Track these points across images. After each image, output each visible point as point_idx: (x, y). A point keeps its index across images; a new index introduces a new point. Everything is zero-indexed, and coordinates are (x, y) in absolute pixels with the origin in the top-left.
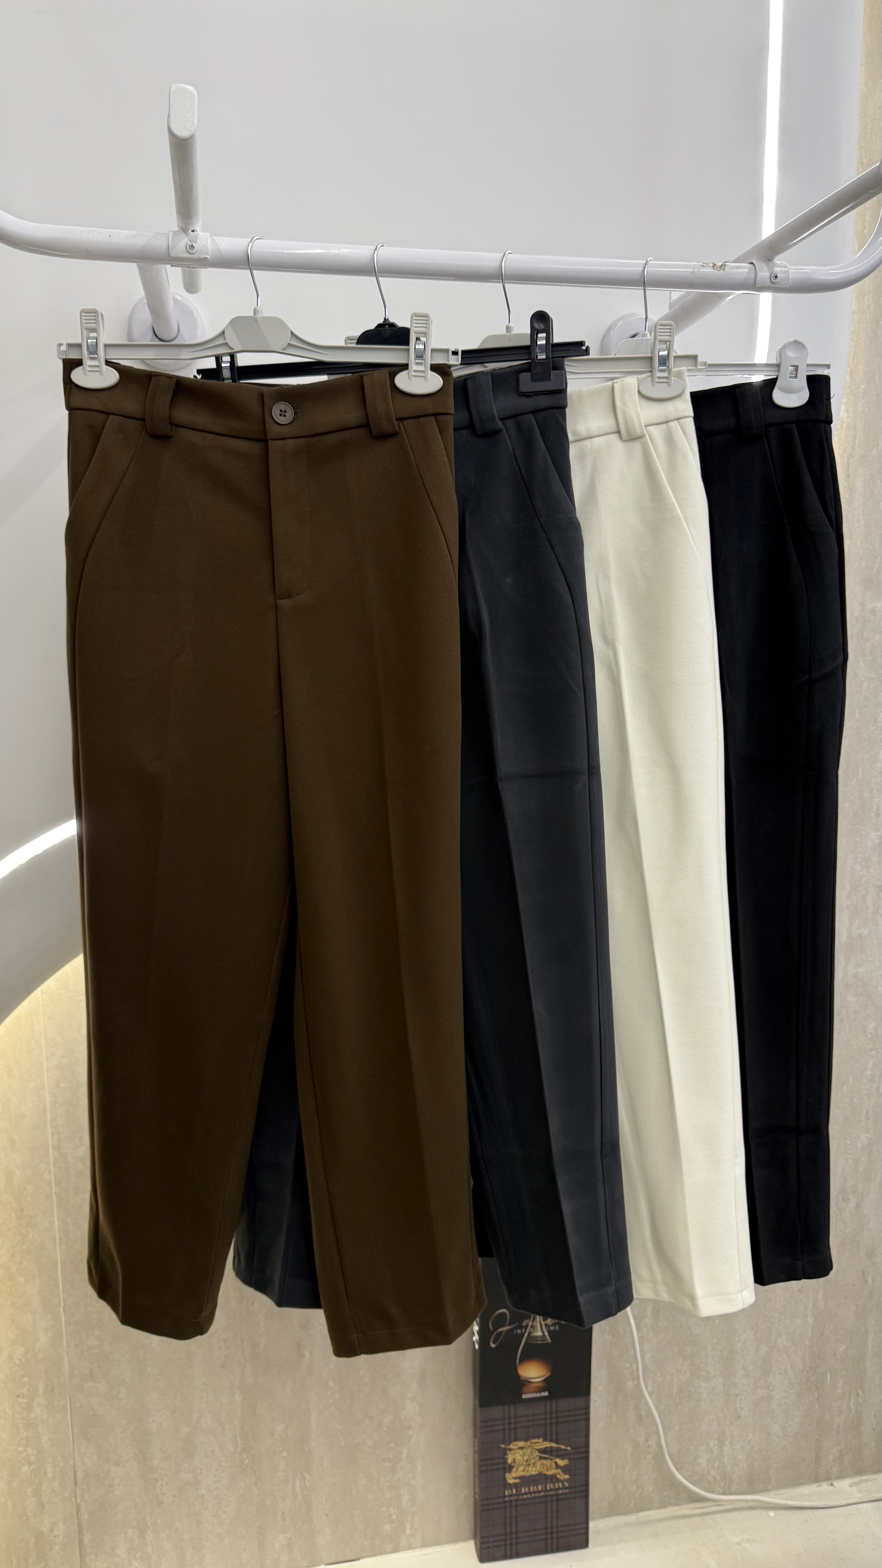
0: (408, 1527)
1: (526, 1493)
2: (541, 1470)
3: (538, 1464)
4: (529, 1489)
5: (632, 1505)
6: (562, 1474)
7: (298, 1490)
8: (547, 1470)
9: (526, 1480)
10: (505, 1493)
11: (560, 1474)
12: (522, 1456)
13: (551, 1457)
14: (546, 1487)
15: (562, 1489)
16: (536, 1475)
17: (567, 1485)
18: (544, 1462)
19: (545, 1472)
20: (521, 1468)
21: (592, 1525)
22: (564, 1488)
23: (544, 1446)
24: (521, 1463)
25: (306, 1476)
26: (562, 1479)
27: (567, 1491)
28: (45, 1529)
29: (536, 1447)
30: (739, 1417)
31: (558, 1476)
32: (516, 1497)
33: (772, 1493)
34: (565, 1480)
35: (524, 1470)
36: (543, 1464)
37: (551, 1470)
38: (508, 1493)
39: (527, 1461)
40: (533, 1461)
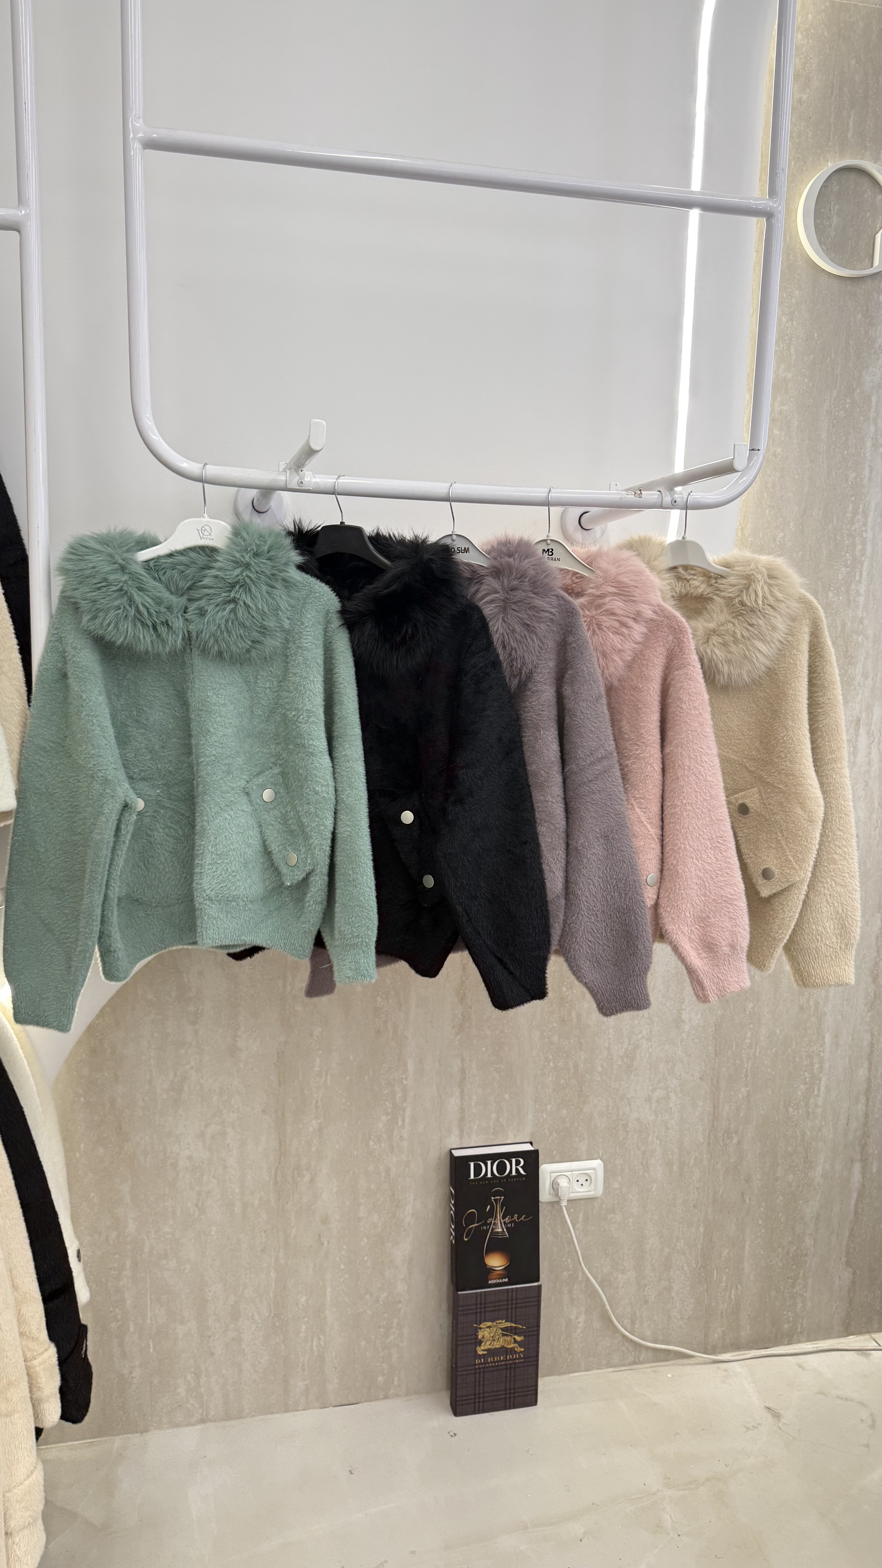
0: (396, 1379)
1: (491, 1363)
4: (494, 1360)
6: (519, 1347)
7: (315, 1348)
8: (508, 1344)
9: (491, 1351)
10: (475, 1362)
11: (517, 1348)
12: (489, 1333)
13: (512, 1335)
14: (507, 1358)
15: (518, 1360)
16: (499, 1348)
17: (522, 1356)
22: (520, 1358)
23: (506, 1326)
24: (488, 1339)
25: (322, 1337)
26: (519, 1351)
27: (522, 1361)
28: (125, 1372)
29: (500, 1327)
30: (646, 1302)
32: (484, 1366)
35: (491, 1344)
36: (505, 1340)
37: (510, 1344)
38: (478, 1362)
39: (493, 1337)
40: (498, 1337)
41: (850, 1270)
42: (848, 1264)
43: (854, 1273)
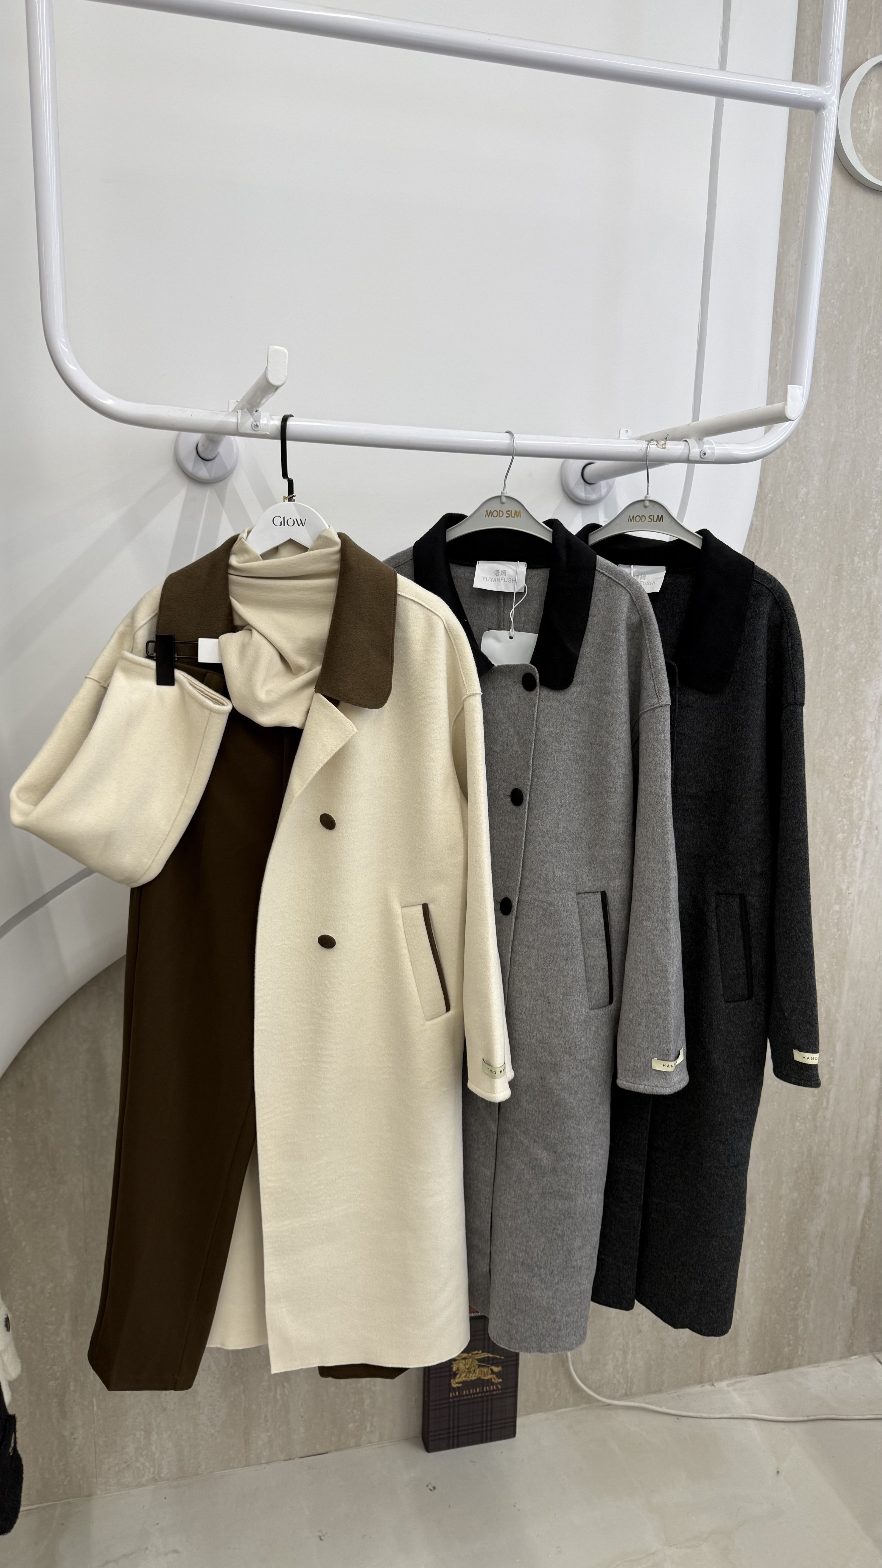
1: (466, 1395)
2: (480, 1376)
3: (478, 1371)
4: (469, 1391)
5: (552, 1404)
6: (496, 1378)
8: (485, 1376)
9: (467, 1384)
10: (450, 1394)
11: (495, 1379)
12: (465, 1365)
13: (489, 1365)
14: (483, 1389)
15: (496, 1390)
16: (476, 1379)
17: (500, 1387)
18: (482, 1369)
19: (482, 1378)
20: (463, 1375)
21: (519, 1421)
22: (498, 1389)
23: (482, 1357)
24: (463, 1371)
25: (286, 1385)
26: (496, 1382)
27: (500, 1392)
29: (476, 1358)
30: (640, 1332)
31: (493, 1380)
32: (459, 1398)
34: (499, 1383)
35: (465, 1377)
36: (481, 1371)
37: (488, 1375)
38: (452, 1395)
39: (468, 1369)
40: (473, 1369)
41: (854, 1288)
42: (852, 1282)
43: (859, 1292)
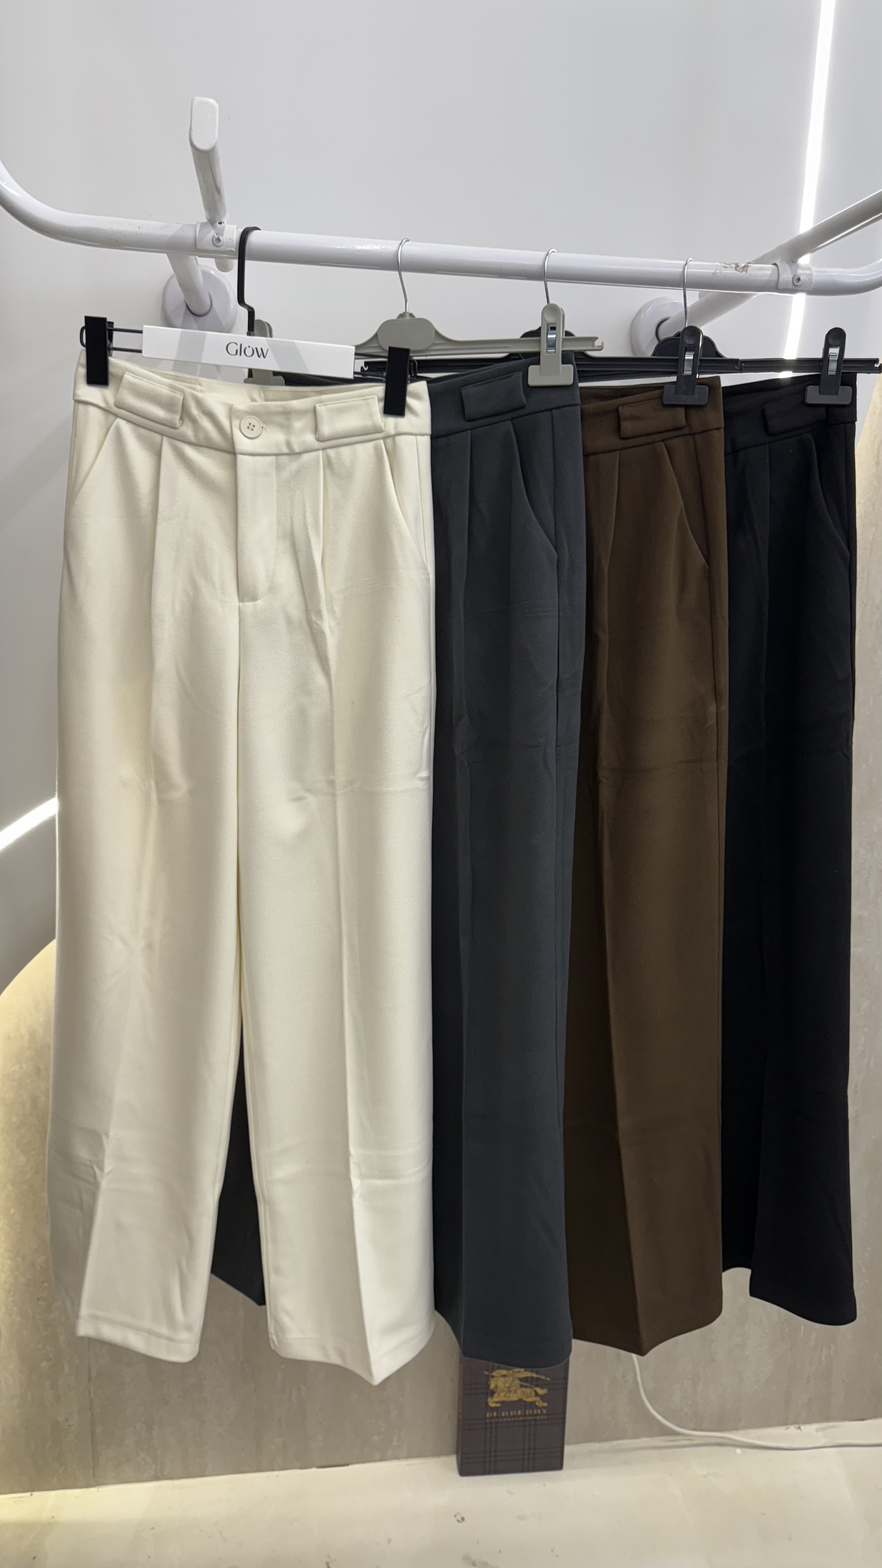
0: (395, 1439)
1: (505, 1417)
2: (522, 1397)
4: (509, 1413)
5: (607, 1433)
6: (541, 1401)
7: (294, 1400)
8: (527, 1397)
9: (506, 1405)
10: (486, 1415)
11: (539, 1402)
12: (504, 1383)
13: (533, 1386)
14: (525, 1412)
15: (540, 1415)
16: (517, 1401)
18: (524, 1389)
19: (525, 1399)
20: (502, 1394)
23: (525, 1376)
24: (502, 1389)
26: (540, 1406)
27: (545, 1417)
28: (61, 1419)
29: (517, 1376)
31: (537, 1404)
32: (496, 1420)
33: (741, 1432)
34: (543, 1407)
35: (505, 1396)
36: (524, 1392)
37: (530, 1398)
38: (490, 1415)
39: (508, 1388)
40: (514, 1388)
